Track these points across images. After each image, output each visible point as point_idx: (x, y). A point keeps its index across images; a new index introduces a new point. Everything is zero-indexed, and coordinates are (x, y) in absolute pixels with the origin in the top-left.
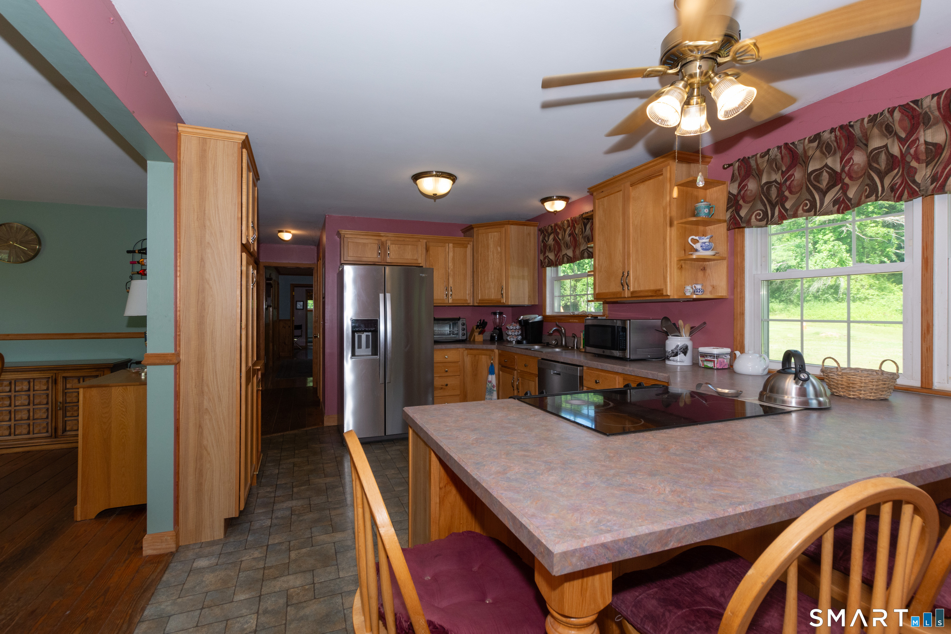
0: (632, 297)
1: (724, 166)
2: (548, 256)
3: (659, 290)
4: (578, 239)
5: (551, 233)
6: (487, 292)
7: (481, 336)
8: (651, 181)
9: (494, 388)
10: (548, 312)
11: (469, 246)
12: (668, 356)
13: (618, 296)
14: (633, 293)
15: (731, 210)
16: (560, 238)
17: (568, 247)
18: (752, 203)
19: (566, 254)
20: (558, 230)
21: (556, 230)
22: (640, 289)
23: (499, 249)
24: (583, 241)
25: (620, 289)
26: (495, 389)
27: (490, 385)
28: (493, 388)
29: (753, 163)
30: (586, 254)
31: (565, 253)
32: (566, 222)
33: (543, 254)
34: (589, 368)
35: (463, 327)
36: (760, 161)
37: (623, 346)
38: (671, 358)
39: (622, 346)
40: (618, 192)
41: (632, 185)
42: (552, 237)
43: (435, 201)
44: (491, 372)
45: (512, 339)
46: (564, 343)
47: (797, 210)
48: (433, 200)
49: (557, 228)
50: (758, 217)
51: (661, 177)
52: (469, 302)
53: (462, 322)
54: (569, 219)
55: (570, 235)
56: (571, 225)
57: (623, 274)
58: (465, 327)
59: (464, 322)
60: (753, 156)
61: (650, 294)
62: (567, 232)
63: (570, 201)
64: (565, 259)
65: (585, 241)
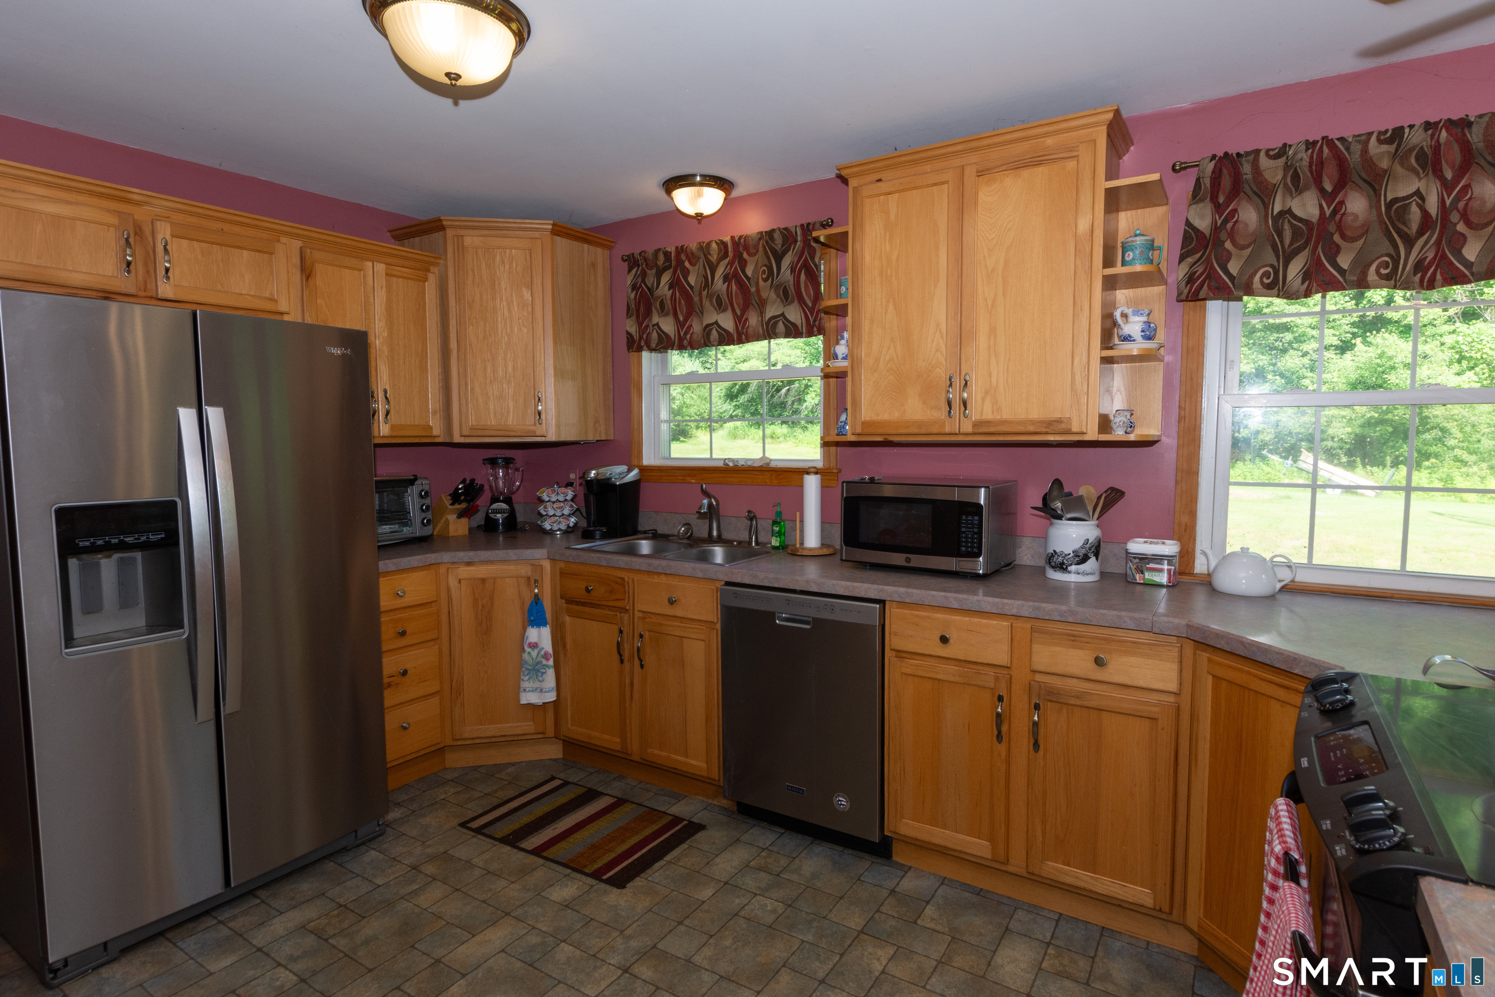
0: (974, 434)
1: (1174, 166)
2: (657, 324)
3: (1059, 421)
4: (753, 290)
5: (665, 269)
6: (492, 407)
7: (464, 521)
8: (1040, 169)
9: (547, 659)
10: (649, 459)
11: (431, 276)
12: (1063, 563)
13: (935, 430)
14: (976, 424)
15: (1190, 260)
16: (693, 284)
17: (720, 306)
18: (1250, 249)
19: (716, 323)
20: (687, 264)
21: (680, 262)
22: (998, 417)
23: (527, 295)
24: (773, 295)
25: (942, 414)
26: (551, 662)
27: (534, 653)
28: (544, 662)
29: (1246, 169)
30: (781, 327)
31: (714, 321)
32: (714, 245)
33: (634, 318)
34: (902, 604)
35: (423, 501)
36: (1264, 161)
37: (972, 547)
38: (1073, 568)
39: (967, 547)
40: (936, 184)
41: (980, 173)
42: (666, 278)
43: (456, 104)
44: (536, 618)
45: (555, 527)
46: (715, 533)
47: (1364, 273)
48: (449, 102)
49: (683, 257)
50: (1266, 281)
51: (1071, 164)
52: (436, 432)
53: (421, 488)
54: (727, 239)
55: (726, 278)
56: (731, 254)
57: (950, 380)
58: (428, 501)
59: (427, 488)
60: (1248, 154)
61: (1031, 428)
62: (720, 272)
63: (735, 194)
64: (714, 334)
65: (778, 296)
